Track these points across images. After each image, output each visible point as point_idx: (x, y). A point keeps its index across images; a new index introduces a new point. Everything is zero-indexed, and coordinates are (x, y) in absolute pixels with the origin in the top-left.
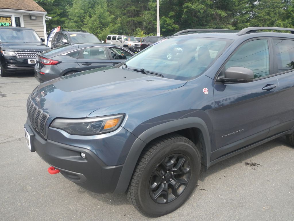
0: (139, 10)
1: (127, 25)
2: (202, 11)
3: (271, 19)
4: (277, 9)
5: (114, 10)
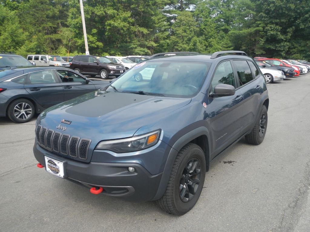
0: (56, 27)
1: (44, 43)
2: (125, 29)
4: (192, 27)
5: (27, 27)
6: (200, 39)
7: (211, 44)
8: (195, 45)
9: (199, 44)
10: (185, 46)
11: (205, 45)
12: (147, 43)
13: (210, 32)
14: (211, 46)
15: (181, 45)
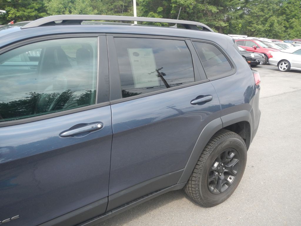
2: (191, 7)
3: (265, 15)
4: (271, 5)
5: (98, 5)
6: (279, 19)
7: (292, 25)
8: (271, 25)
9: (278, 25)
10: (260, 27)
11: (284, 26)
12: (215, 23)
13: (293, 11)
14: (292, 28)
15: (255, 25)
